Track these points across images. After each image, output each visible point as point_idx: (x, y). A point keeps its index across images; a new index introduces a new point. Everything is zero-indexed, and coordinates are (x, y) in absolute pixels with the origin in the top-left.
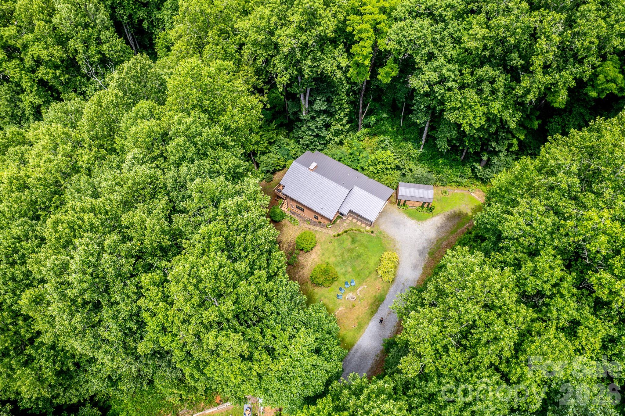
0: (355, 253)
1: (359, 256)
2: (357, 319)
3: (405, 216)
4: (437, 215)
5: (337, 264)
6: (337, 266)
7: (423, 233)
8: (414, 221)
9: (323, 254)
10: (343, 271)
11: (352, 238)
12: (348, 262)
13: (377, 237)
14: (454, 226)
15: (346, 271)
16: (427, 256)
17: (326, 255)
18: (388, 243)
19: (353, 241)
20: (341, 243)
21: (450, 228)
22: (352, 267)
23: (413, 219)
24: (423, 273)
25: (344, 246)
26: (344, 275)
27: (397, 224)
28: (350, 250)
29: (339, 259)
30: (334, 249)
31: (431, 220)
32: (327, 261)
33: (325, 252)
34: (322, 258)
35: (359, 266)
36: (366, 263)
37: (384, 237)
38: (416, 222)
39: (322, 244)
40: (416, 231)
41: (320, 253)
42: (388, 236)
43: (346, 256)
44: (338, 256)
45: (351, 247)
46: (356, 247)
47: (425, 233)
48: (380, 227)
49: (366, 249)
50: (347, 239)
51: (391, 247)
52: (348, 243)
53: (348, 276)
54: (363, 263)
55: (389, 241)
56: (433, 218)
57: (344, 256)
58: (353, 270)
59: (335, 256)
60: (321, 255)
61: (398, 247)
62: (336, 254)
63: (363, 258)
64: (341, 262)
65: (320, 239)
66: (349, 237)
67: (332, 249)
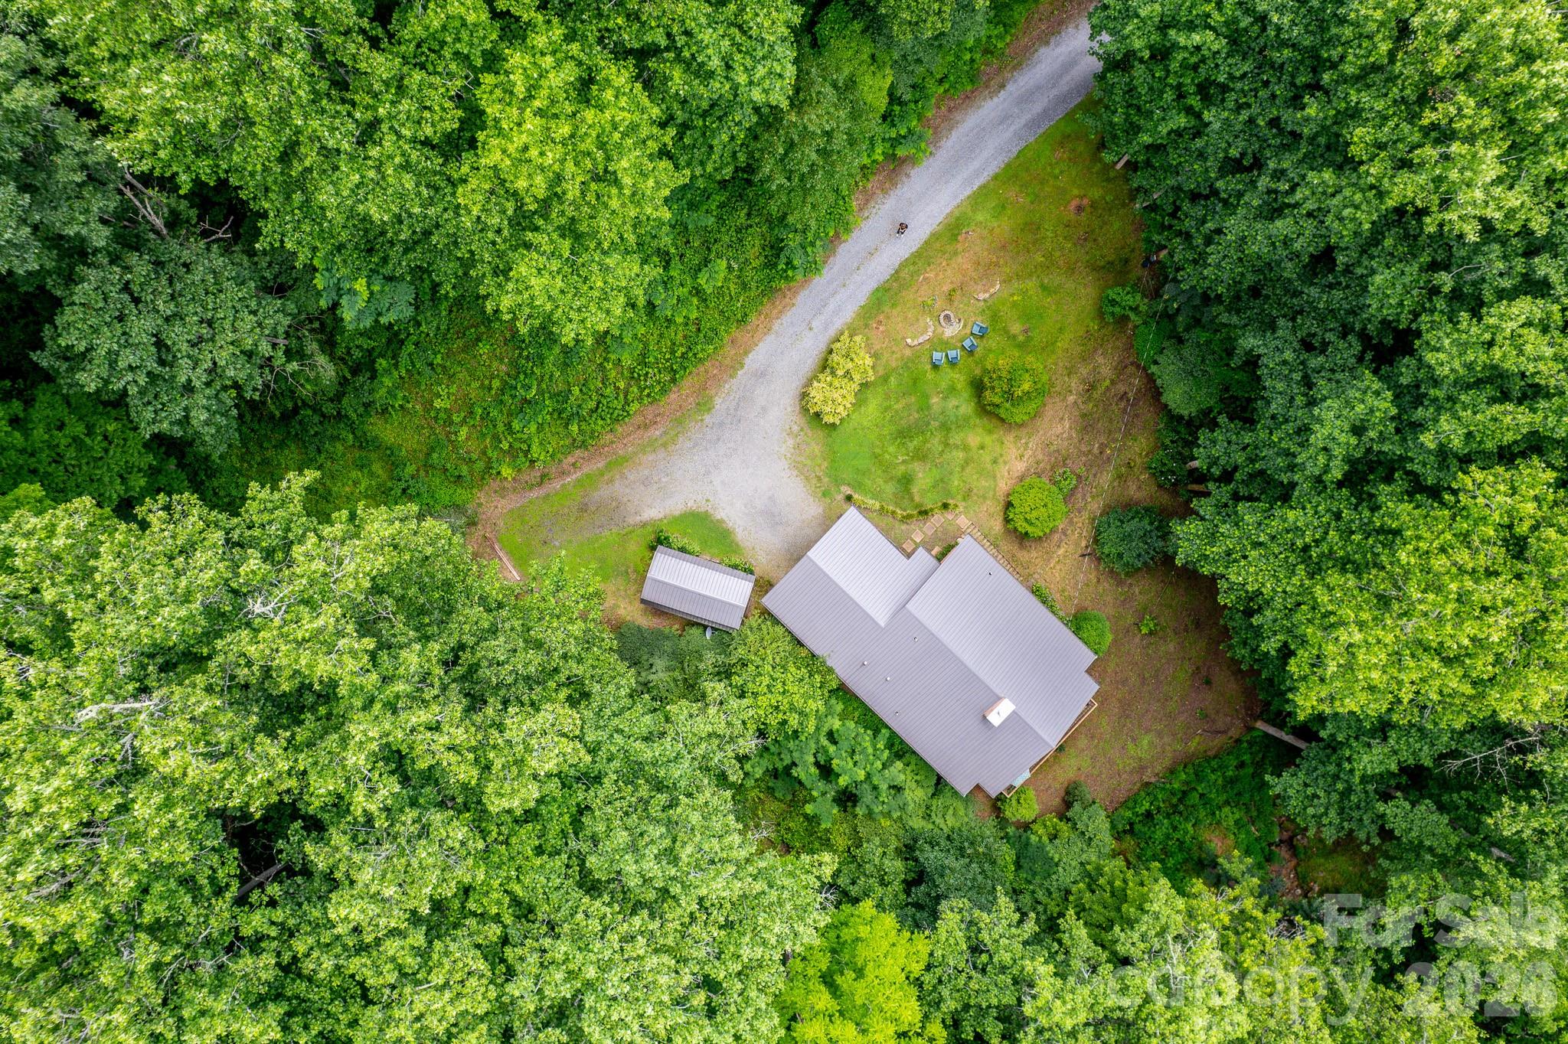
0: (911, 446)
1: (903, 435)
2: (956, 253)
3: (740, 535)
4: (644, 525)
5: (962, 424)
6: (966, 419)
7: (708, 473)
8: (720, 515)
9: (995, 462)
10: (953, 402)
11: (908, 491)
12: (935, 424)
13: (838, 482)
14: (611, 481)
15: (945, 398)
16: (718, 401)
17: (986, 458)
18: (813, 457)
19: (906, 481)
20: (941, 483)
21: (623, 476)
22: (929, 408)
23: (721, 521)
24: (746, 353)
25: (936, 473)
26: (952, 389)
27: (772, 517)
28: (920, 456)
29: (956, 438)
30: (963, 468)
31: (668, 511)
32: (988, 440)
33: (989, 466)
34: (999, 450)
35: (908, 406)
36: (887, 409)
37: (819, 479)
38: (715, 509)
39: (991, 493)
40: (723, 483)
41: (1002, 466)
42: (807, 478)
43: (936, 441)
44: (957, 447)
45: (916, 466)
46: (904, 461)
47: (702, 471)
48: (820, 510)
49: (878, 451)
50: (923, 492)
51: (808, 444)
52: (924, 479)
53: (943, 385)
54: (897, 411)
55: (809, 462)
56: (661, 516)
57: (941, 442)
58: (927, 397)
59: (966, 448)
60: (1001, 460)
61: (791, 442)
62: (961, 455)
63: (893, 428)
64: (953, 427)
65: (992, 510)
66: (917, 499)
67: (968, 470)
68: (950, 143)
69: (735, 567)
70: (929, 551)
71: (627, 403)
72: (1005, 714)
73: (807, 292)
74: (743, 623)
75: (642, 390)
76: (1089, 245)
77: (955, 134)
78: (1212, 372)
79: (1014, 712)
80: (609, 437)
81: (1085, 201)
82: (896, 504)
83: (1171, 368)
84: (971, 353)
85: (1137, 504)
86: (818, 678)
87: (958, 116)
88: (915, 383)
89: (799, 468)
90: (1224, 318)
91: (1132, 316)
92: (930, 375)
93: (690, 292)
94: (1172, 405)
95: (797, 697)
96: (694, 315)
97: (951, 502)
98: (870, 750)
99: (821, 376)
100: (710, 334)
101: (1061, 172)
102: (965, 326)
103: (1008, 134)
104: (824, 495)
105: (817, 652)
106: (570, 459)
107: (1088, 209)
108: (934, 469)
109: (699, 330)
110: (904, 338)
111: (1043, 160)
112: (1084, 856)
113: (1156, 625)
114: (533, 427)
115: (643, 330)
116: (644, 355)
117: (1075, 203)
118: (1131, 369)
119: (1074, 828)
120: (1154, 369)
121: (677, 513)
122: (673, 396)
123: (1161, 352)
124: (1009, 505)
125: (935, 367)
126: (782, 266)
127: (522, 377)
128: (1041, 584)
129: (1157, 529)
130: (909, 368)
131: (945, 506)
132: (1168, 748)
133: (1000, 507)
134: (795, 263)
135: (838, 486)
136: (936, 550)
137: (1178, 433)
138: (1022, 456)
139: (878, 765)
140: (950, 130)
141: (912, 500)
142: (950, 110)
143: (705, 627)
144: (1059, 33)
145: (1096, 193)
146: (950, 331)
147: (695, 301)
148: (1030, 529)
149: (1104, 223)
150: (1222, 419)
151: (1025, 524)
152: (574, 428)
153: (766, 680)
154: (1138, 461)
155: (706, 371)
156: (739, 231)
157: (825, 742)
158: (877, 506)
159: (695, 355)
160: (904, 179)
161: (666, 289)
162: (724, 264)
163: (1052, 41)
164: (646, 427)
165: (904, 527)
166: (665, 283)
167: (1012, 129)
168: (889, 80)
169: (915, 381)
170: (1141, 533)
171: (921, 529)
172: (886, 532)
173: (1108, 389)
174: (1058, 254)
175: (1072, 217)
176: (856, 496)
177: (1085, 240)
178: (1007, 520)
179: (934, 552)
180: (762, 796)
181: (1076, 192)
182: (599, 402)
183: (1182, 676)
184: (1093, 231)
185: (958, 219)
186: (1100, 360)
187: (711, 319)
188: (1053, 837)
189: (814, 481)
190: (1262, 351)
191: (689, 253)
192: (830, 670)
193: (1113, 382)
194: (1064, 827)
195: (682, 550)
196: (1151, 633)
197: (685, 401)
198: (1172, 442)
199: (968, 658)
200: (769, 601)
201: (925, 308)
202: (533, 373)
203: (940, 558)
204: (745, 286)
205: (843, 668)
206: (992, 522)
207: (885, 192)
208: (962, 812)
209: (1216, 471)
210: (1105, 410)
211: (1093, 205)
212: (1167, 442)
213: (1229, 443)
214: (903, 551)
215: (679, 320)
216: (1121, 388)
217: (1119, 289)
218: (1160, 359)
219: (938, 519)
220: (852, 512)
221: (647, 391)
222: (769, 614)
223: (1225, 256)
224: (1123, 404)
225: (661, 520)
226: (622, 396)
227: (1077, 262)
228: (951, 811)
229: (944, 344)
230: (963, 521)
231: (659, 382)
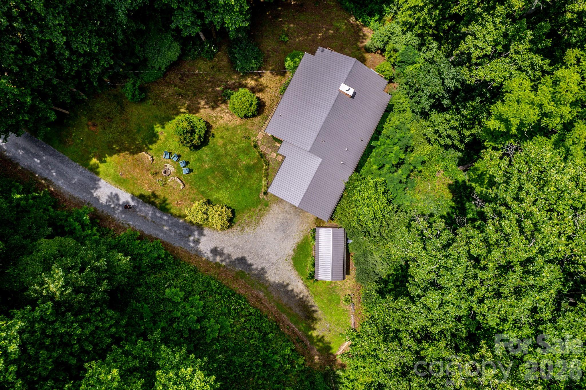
0: (231, 171)
1: (227, 177)
2: (132, 178)
3: (298, 240)
4: (307, 287)
5: (214, 150)
6: (211, 149)
7: (273, 264)
8: (291, 252)
9: (227, 129)
10: (205, 158)
11: (253, 166)
12: (218, 163)
13: (259, 201)
14: (291, 309)
15: (205, 162)
16: (237, 270)
17: (226, 134)
18: (251, 216)
19: (249, 168)
20: (246, 151)
21: (287, 304)
22: (211, 168)
23: (294, 251)
26: (199, 160)
27: (285, 227)
28: (235, 165)
29: (222, 151)
30: (235, 143)
31: (297, 278)
32: (217, 135)
33: (230, 132)
34: (221, 129)
35: (213, 178)
36: (217, 188)
37: (260, 210)
38: (289, 255)
39: (243, 127)
40: (276, 255)
41: (228, 126)
42: (262, 216)
43: (226, 160)
44: (226, 149)
45: (240, 166)
46: (240, 172)
47: (273, 267)
48: (275, 205)
49: (239, 186)
50: (252, 159)
51: (245, 220)
52: (245, 160)
53: (198, 164)
54: (217, 183)
55: (254, 217)
56: (300, 280)
57: (226, 158)
58: (206, 170)
59: (225, 145)
60: (226, 127)
61: (247, 229)
62: (229, 146)
63: (225, 182)
64: (217, 154)
65: (251, 124)
66: (256, 161)
67: (235, 141)
68: (81, 196)
69: (314, 238)
70: (279, 148)
71: (251, 314)
72: (347, 87)
73: (173, 243)
74: (340, 227)
75: (242, 309)
76: (111, 116)
77: (76, 195)
78: (155, 40)
79: (344, 83)
80: (270, 316)
81: (90, 123)
82: (261, 170)
83: (159, 60)
84: (179, 156)
85: (229, 59)
86: (356, 183)
87: (67, 196)
88: (201, 178)
89: (258, 221)
90: (121, 37)
91: (138, 85)
92: (195, 172)
93: (187, 302)
94: (177, 55)
95: (370, 192)
96: (198, 297)
97: (252, 144)
98: (383, 147)
99: (210, 224)
100: (206, 285)
101: (79, 139)
102: (167, 163)
103: (68, 169)
104: (267, 205)
105: (344, 187)
106: (286, 331)
107: (93, 120)
108: (240, 157)
109: (205, 291)
110: (181, 190)
111: (76, 149)
112: (399, 34)
113: (283, 35)
114: (276, 357)
115: (212, 320)
116: (225, 314)
117: (92, 128)
118: (167, 79)
119: (387, 43)
120: (163, 68)
121: (297, 273)
122: (241, 291)
123: (154, 67)
124: (246, 117)
125: (191, 171)
126: (160, 261)
127: (253, 371)
128: (279, 91)
129: (237, 45)
130: (195, 183)
131: (255, 146)
132: (337, 14)
133: (249, 120)
134: (156, 255)
135: (261, 200)
136: (277, 144)
137: (190, 49)
138: (221, 118)
139: (388, 141)
140: (75, 198)
141: (257, 163)
142: (65, 201)
143: (347, 244)
144: (10, 159)
145: (84, 119)
146: (171, 169)
147: (190, 298)
148: (254, 103)
149: (98, 111)
150: (173, 26)
151: (253, 106)
152: (270, 336)
153: (366, 209)
154: (209, 64)
155: (225, 279)
156: (149, 288)
157: (385, 170)
158: (264, 179)
159: (218, 288)
160: (105, 213)
161: (188, 315)
162: (167, 291)
163: (15, 162)
164: (260, 300)
165: (271, 163)
166: (186, 316)
167: (64, 168)
168: (43, 240)
169: (200, 178)
170: (241, 52)
171: (270, 155)
172: (276, 171)
173: (179, 87)
174: (120, 129)
175: (99, 127)
176: (263, 190)
177: (109, 118)
178: (254, 116)
179: (279, 145)
180: (417, 192)
181: (86, 129)
182: (254, 328)
183: (302, 17)
184: (103, 116)
185: (116, 181)
186: (166, 95)
187: (198, 287)
188: (396, 51)
189: (262, 212)
190: (124, 9)
191: (168, 309)
192: (350, 178)
193: (176, 86)
194: (388, 48)
195: (314, 265)
196: (287, 36)
197: (242, 285)
198: (195, 51)
199: (325, 114)
200: (325, 217)
201: (164, 183)
202: (249, 366)
203: (280, 142)
204: (177, 276)
205: (348, 172)
206: (257, 122)
207: (114, 220)
208: (398, 96)
209: (199, 22)
210: (190, 86)
211: (90, 119)
212: (196, 53)
213: (183, 19)
214: (283, 160)
215: (202, 303)
216: (177, 81)
217: (126, 95)
218: (157, 66)
219: (263, 148)
220: (271, 191)
221: (243, 306)
222: (332, 215)
223: (83, 42)
224: (185, 79)
225: (302, 279)
226: (248, 318)
227: (122, 119)
228: (399, 101)
229: (179, 170)
230: (260, 136)
231: (236, 302)
